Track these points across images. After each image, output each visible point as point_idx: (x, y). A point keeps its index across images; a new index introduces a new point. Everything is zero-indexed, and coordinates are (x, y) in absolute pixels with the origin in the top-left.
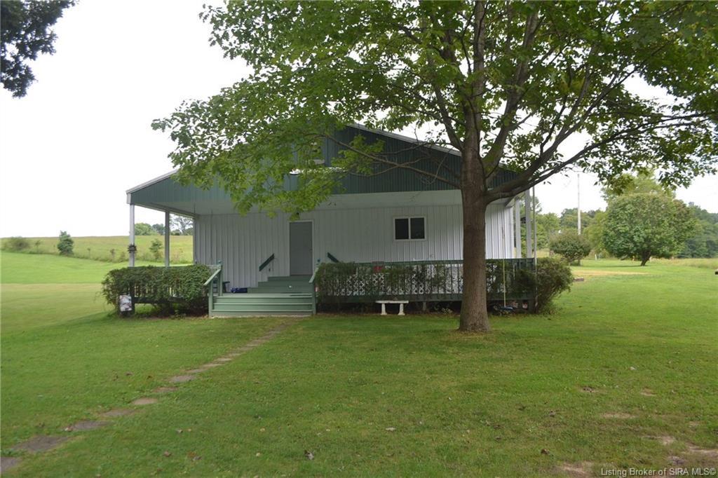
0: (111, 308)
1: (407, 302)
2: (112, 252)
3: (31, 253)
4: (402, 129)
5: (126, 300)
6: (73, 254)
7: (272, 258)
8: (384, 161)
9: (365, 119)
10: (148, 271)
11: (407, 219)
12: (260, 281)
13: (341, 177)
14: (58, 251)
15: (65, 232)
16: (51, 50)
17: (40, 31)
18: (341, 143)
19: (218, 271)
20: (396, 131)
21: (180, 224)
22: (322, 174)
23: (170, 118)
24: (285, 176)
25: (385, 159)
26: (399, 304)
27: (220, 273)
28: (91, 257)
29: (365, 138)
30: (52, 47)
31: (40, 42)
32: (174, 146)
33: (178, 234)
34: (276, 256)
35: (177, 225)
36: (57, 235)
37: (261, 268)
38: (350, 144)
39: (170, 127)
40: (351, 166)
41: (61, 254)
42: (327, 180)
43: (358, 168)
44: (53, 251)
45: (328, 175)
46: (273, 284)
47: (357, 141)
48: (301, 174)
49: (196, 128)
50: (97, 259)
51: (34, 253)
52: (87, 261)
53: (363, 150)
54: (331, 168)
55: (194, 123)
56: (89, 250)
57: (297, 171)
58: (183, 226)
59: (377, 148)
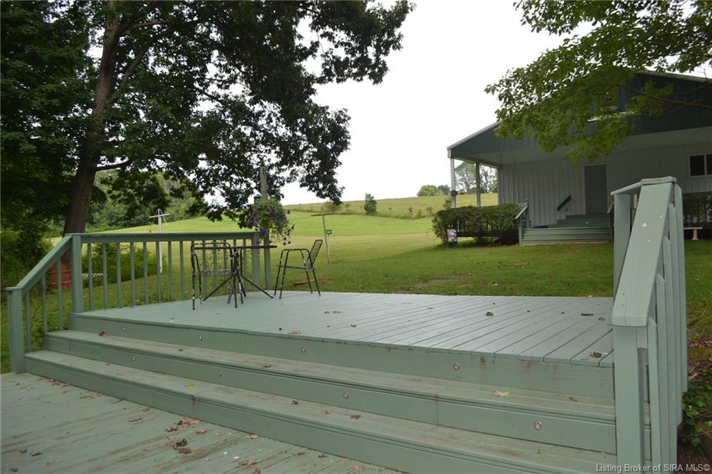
0: (439, 241)
1: (701, 228)
2: (410, 210)
3: (342, 214)
4: (693, 70)
5: (452, 233)
6: (376, 213)
7: (569, 199)
8: (673, 101)
9: (656, 64)
10: (469, 210)
11: (703, 156)
12: (558, 219)
13: (634, 119)
14: (365, 212)
15: (370, 195)
16: (399, 47)
17: (391, 34)
18: (634, 90)
19: (526, 208)
20: (687, 73)
21: (464, 184)
22: (616, 119)
23: (498, 83)
24: (585, 124)
25: (675, 99)
26: (693, 230)
27: (526, 210)
28: (392, 216)
29: (655, 83)
30: (399, 44)
31: (392, 42)
32: (499, 105)
33: (462, 194)
34: (573, 197)
35: (462, 184)
36: (363, 198)
37: (559, 209)
38: (642, 90)
39: (498, 90)
40: (643, 109)
41: (367, 214)
42: (622, 123)
43: (650, 110)
44: (360, 212)
45: (622, 120)
46: (571, 220)
47: (648, 86)
48: (598, 121)
49: (516, 90)
50: (397, 217)
51: (345, 214)
52: (389, 219)
53: (654, 94)
54: (624, 113)
55: (514, 86)
56: (390, 209)
57: (595, 119)
58: (468, 186)
59: (668, 90)
